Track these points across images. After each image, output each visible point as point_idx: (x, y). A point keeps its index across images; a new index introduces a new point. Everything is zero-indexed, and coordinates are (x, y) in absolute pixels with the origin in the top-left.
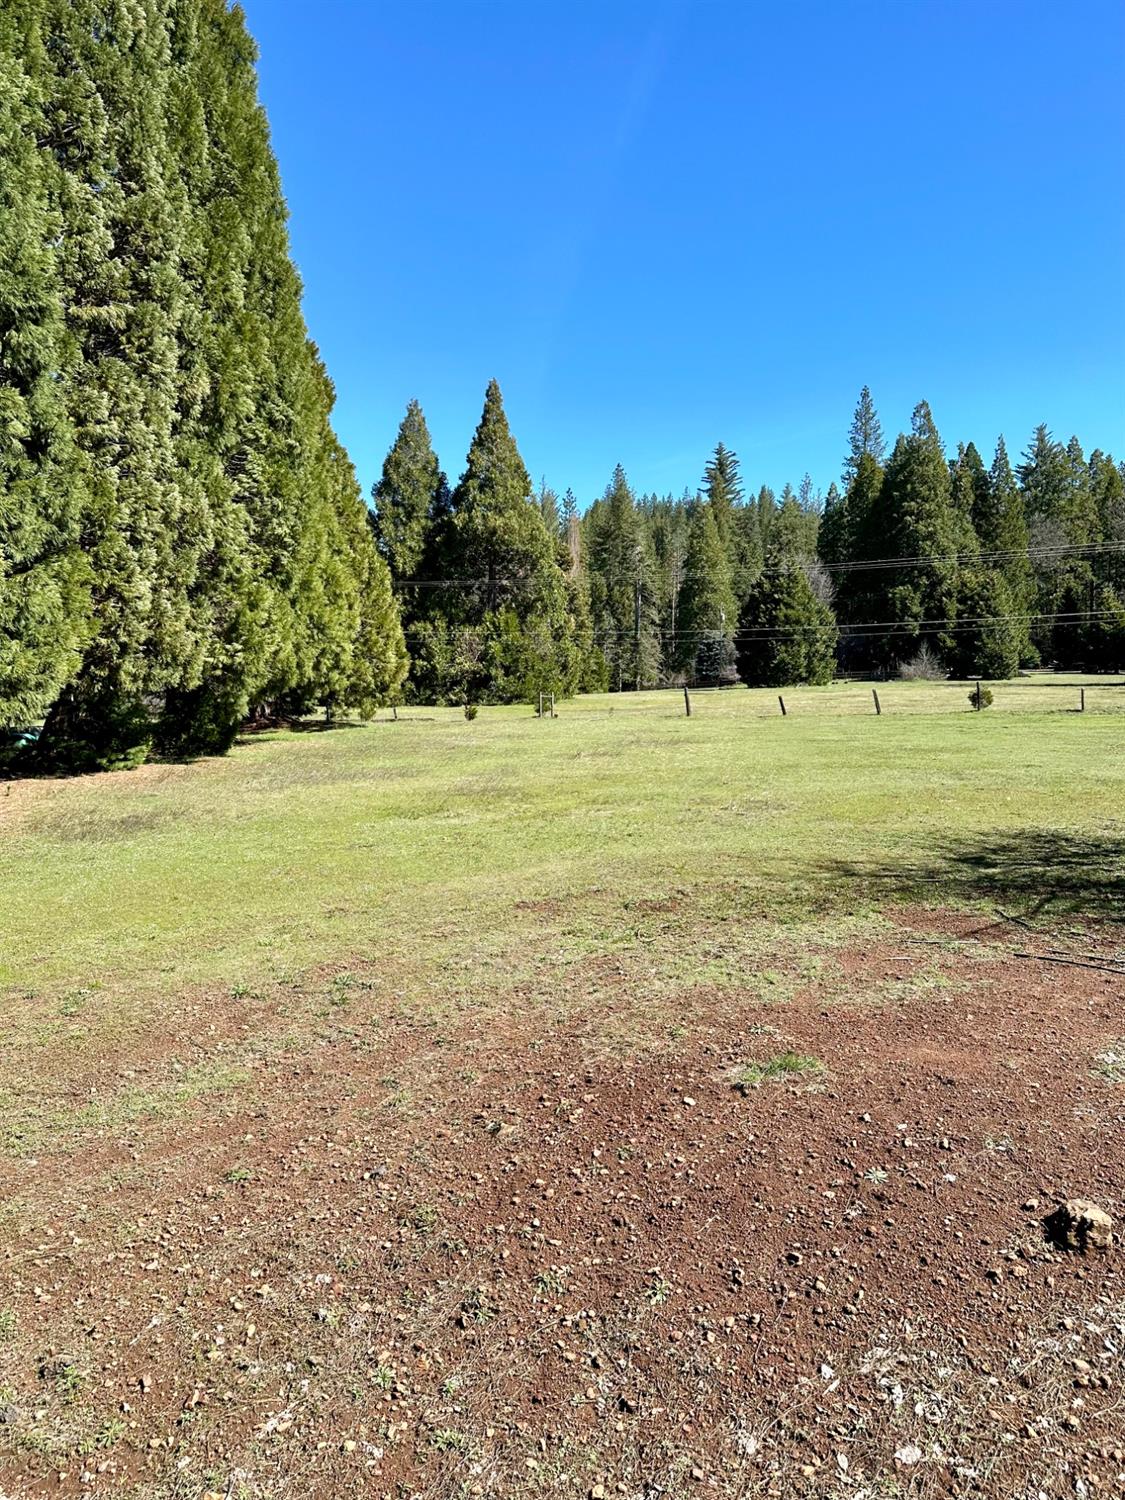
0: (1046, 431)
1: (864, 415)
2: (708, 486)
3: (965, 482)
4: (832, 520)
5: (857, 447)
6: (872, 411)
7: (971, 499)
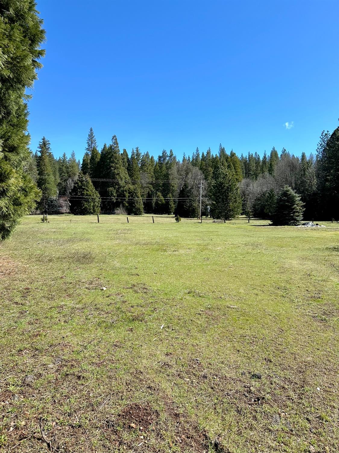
0: (139, 149)
1: (91, 137)
2: (40, 150)
5: (89, 145)
6: (93, 135)
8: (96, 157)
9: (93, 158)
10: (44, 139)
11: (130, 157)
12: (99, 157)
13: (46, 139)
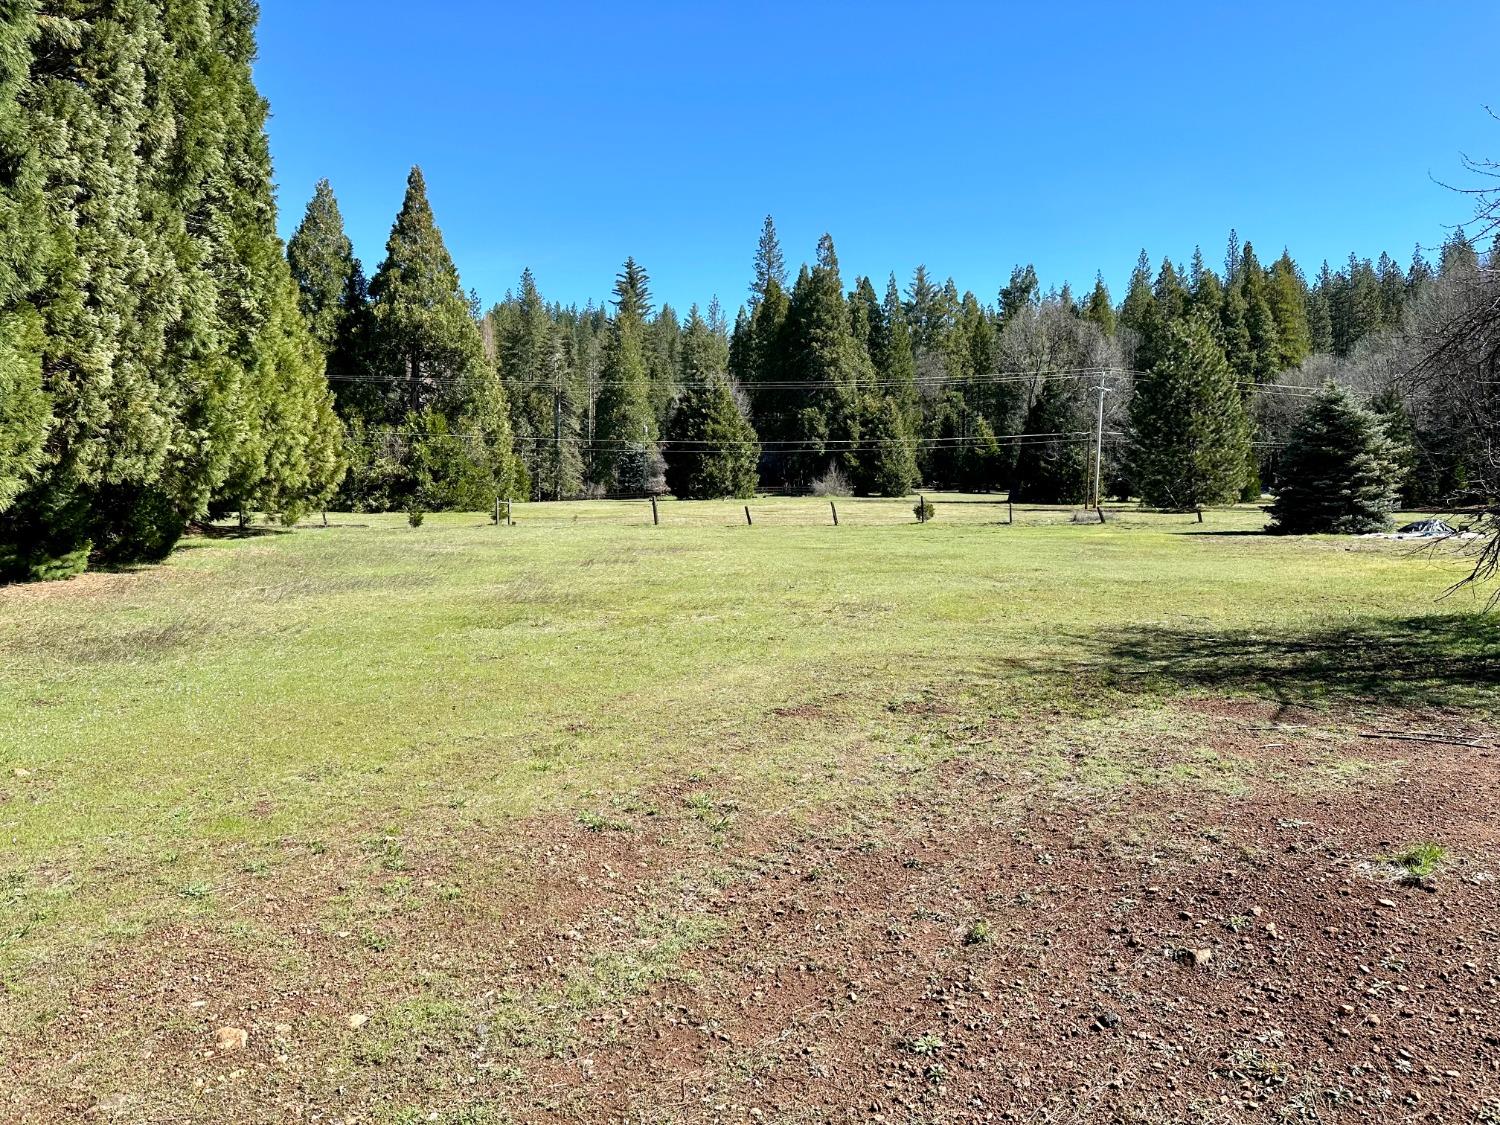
0: (925, 272)
1: (768, 243)
2: (619, 299)
3: (863, 314)
4: (740, 341)
5: (762, 274)
6: (775, 240)
7: (868, 330)
8: (777, 311)
9: (765, 316)
10: (629, 265)
11: (880, 301)
12: (783, 309)
13: (638, 264)
